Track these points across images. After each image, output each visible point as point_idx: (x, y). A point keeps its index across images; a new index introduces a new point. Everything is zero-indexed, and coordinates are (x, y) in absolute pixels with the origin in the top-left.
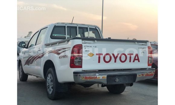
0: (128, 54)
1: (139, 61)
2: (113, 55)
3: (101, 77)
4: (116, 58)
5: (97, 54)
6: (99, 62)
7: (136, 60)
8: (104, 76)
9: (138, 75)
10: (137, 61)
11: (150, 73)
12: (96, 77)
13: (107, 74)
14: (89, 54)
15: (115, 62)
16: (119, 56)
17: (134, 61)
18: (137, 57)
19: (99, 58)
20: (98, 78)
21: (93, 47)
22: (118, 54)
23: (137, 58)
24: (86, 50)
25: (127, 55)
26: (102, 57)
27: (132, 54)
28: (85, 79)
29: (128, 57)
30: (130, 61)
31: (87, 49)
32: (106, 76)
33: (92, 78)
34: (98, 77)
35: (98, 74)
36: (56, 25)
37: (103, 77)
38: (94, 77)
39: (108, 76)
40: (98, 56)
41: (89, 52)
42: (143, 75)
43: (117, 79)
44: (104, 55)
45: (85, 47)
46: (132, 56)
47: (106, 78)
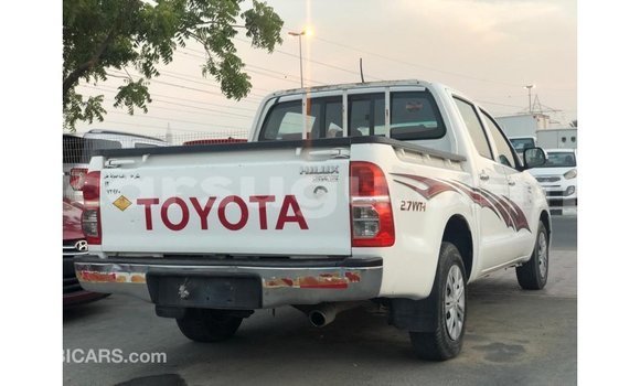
0: (252, 199)
1: (304, 226)
3: (127, 277)
4: (204, 214)
5: (140, 202)
6: (149, 226)
7: (291, 219)
8: (135, 274)
10: (297, 224)
11: (327, 276)
12: (114, 275)
14: (118, 201)
15: (204, 226)
16: (216, 206)
17: (280, 226)
18: (290, 207)
19: (148, 212)
20: (119, 280)
21: (129, 177)
22: (213, 199)
23: (291, 212)
25: (246, 201)
26: (156, 210)
27: (272, 199)
28: (84, 278)
29: (254, 208)
30: (264, 225)
31: (111, 187)
32: (144, 275)
33: (102, 278)
34: (118, 275)
35: (119, 268)
38: (108, 275)
39: (151, 277)
40: (144, 206)
41: (118, 195)
42: (290, 283)
43: (182, 288)
44: (162, 202)
45: (107, 180)
46: (268, 204)
47: (145, 282)
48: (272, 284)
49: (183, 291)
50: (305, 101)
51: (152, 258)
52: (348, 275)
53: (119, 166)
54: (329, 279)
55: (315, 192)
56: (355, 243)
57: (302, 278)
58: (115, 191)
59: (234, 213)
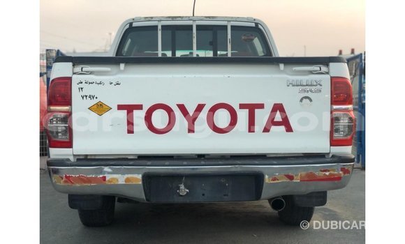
0: (242, 106)
1: (289, 129)
2: (182, 108)
3: (120, 179)
4: (191, 119)
5: (120, 107)
6: (131, 130)
7: (278, 124)
8: (130, 176)
9: (267, 177)
10: (283, 128)
11: (325, 171)
12: (104, 178)
13: (144, 171)
14: (95, 107)
15: (191, 130)
17: (266, 130)
18: (278, 114)
20: (109, 181)
21: (107, 84)
22: (201, 106)
23: (278, 118)
24: (83, 94)
25: (236, 107)
26: (139, 116)
27: (261, 106)
28: (65, 182)
29: (242, 114)
30: (251, 130)
32: (140, 177)
33: (89, 180)
34: (109, 177)
35: (110, 170)
36: (135, 25)
37: (127, 180)
38: (96, 178)
39: (147, 178)
40: (125, 112)
41: (95, 101)
42: (291, 178)
43: (182, 187)
44: (146, 108)
45: (81, 86)
46: (257, 111)
47: (141, 183)
48: (275, 179)
49: (183, 190)
50: (160, 27)
51: (127, 159)
52: (343, 169)
53: (91, 73)
54: (327, 173)
55: (301, 100)
56: (333, 143)
57: (304, 173)
58: (92, 97)
59: (222, 118)
